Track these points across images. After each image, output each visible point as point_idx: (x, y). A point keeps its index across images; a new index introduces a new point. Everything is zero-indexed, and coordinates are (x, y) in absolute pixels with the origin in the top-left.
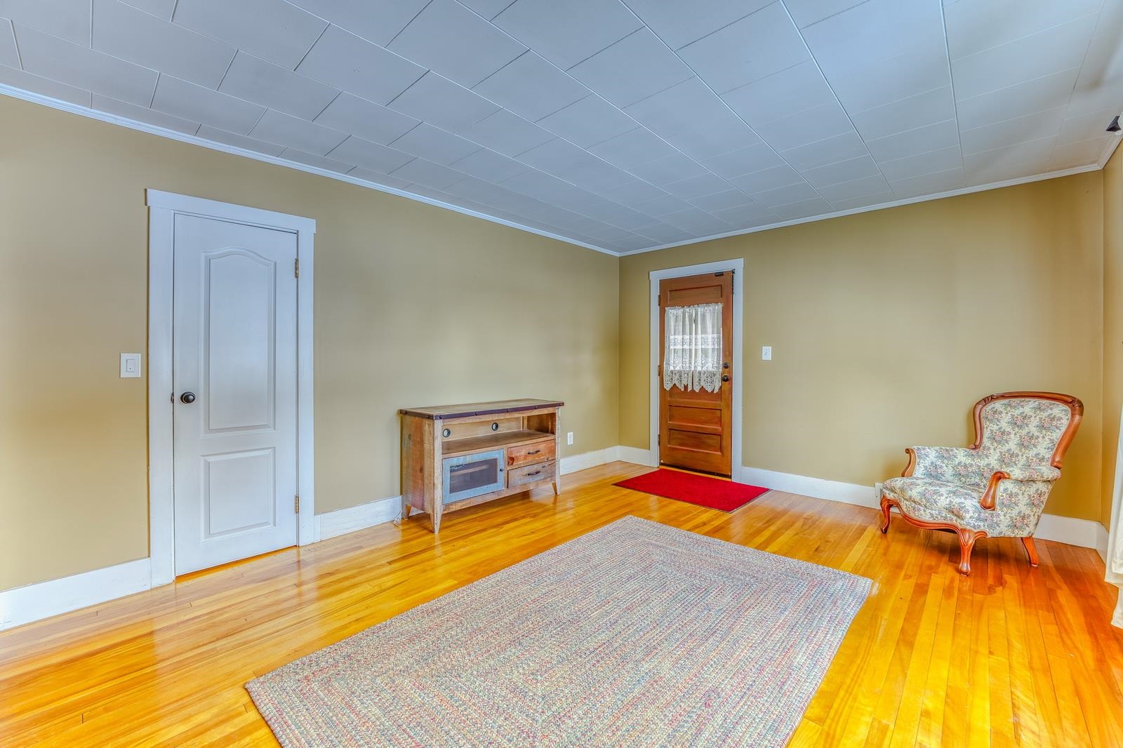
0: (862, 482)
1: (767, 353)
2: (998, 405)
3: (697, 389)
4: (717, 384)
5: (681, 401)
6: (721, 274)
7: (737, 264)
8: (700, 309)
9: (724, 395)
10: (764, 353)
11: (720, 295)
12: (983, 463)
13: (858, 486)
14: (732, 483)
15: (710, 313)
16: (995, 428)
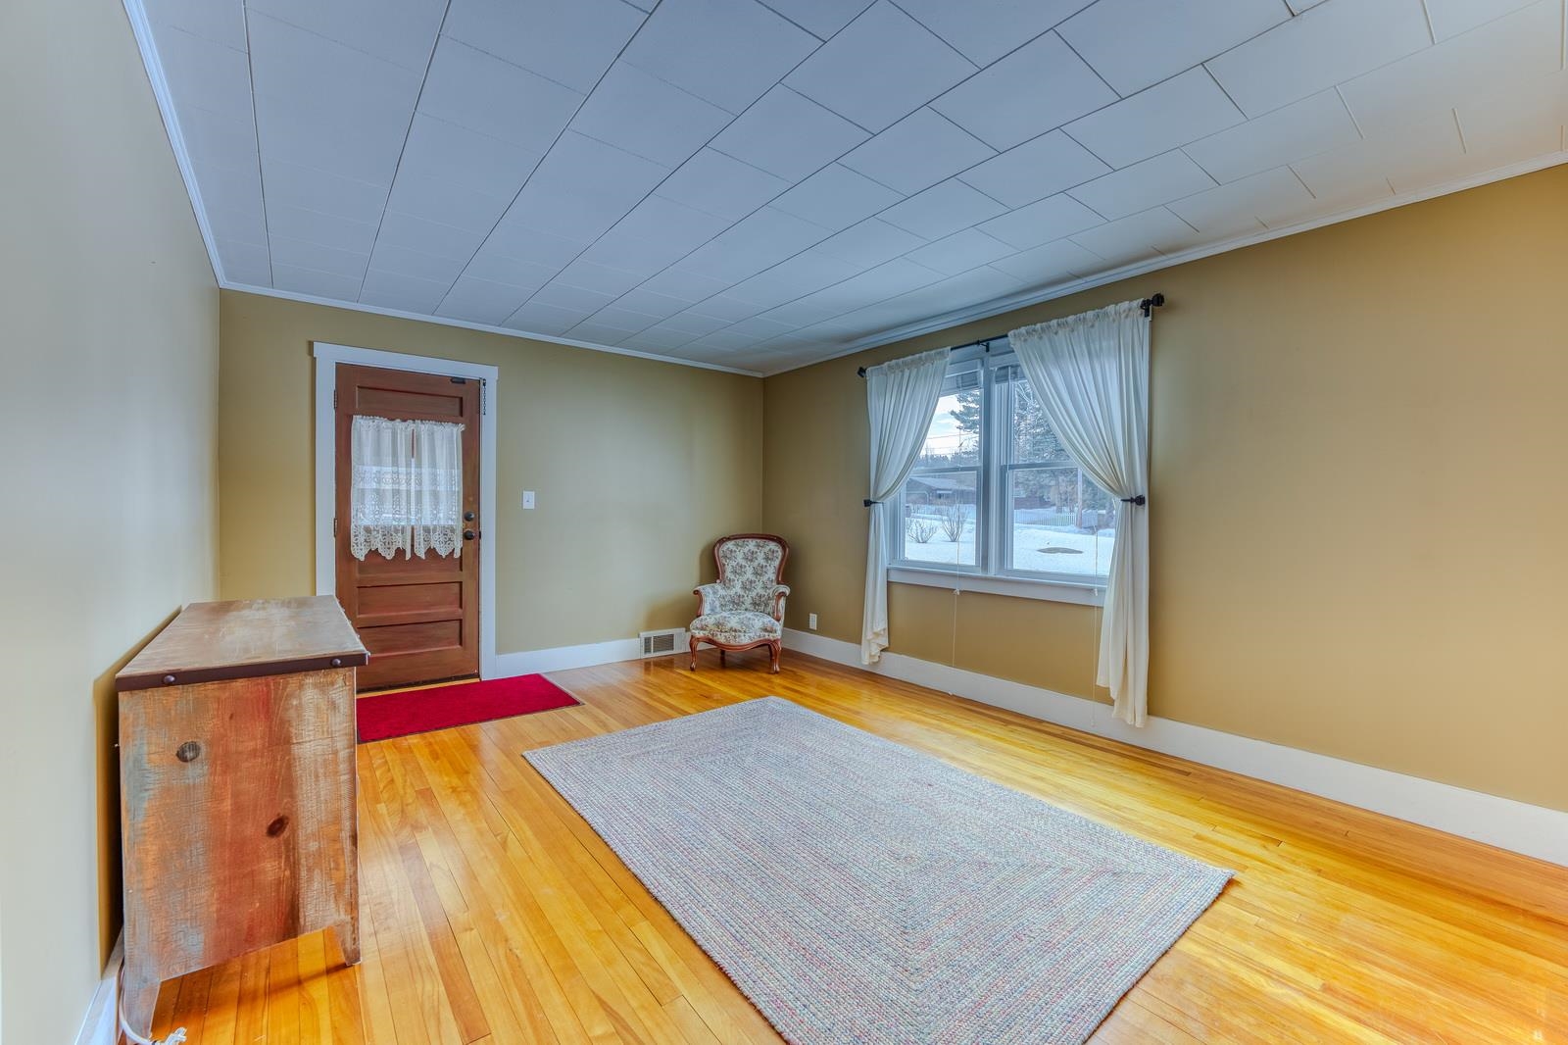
0: (628, 636)
1: (529, 500)
2: (730, 545)
3: (421, 553)
4: (458, 543)
5: (383, 577)
6: (462, 381)
7: (489, 374)
8: (424, 428)
9: (466, 562)
10: (525, 500)
11: (457, 412)
12: (732, 592)
13: (626, 641)
14: (482, 683)
15: (443, 439)
16: (734, 564)
